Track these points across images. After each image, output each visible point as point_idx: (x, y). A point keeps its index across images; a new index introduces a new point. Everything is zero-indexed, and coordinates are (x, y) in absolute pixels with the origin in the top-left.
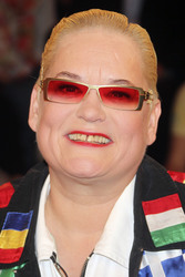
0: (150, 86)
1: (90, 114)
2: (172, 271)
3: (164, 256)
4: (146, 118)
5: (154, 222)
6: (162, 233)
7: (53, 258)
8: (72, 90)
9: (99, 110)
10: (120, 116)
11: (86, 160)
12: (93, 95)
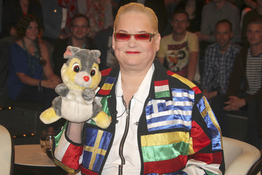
0: (155, 30)
1: (132, 45)
2: (161, 108)
3: (159, 101)
4: (154, 43)
5: (157, 89)
6: (160, 93)
7: (122, 97)
8: (125, 36)
9: (135, 43)
10: (144, 44)
11: (132, 59)
12: (133, 38)
